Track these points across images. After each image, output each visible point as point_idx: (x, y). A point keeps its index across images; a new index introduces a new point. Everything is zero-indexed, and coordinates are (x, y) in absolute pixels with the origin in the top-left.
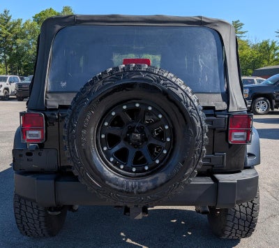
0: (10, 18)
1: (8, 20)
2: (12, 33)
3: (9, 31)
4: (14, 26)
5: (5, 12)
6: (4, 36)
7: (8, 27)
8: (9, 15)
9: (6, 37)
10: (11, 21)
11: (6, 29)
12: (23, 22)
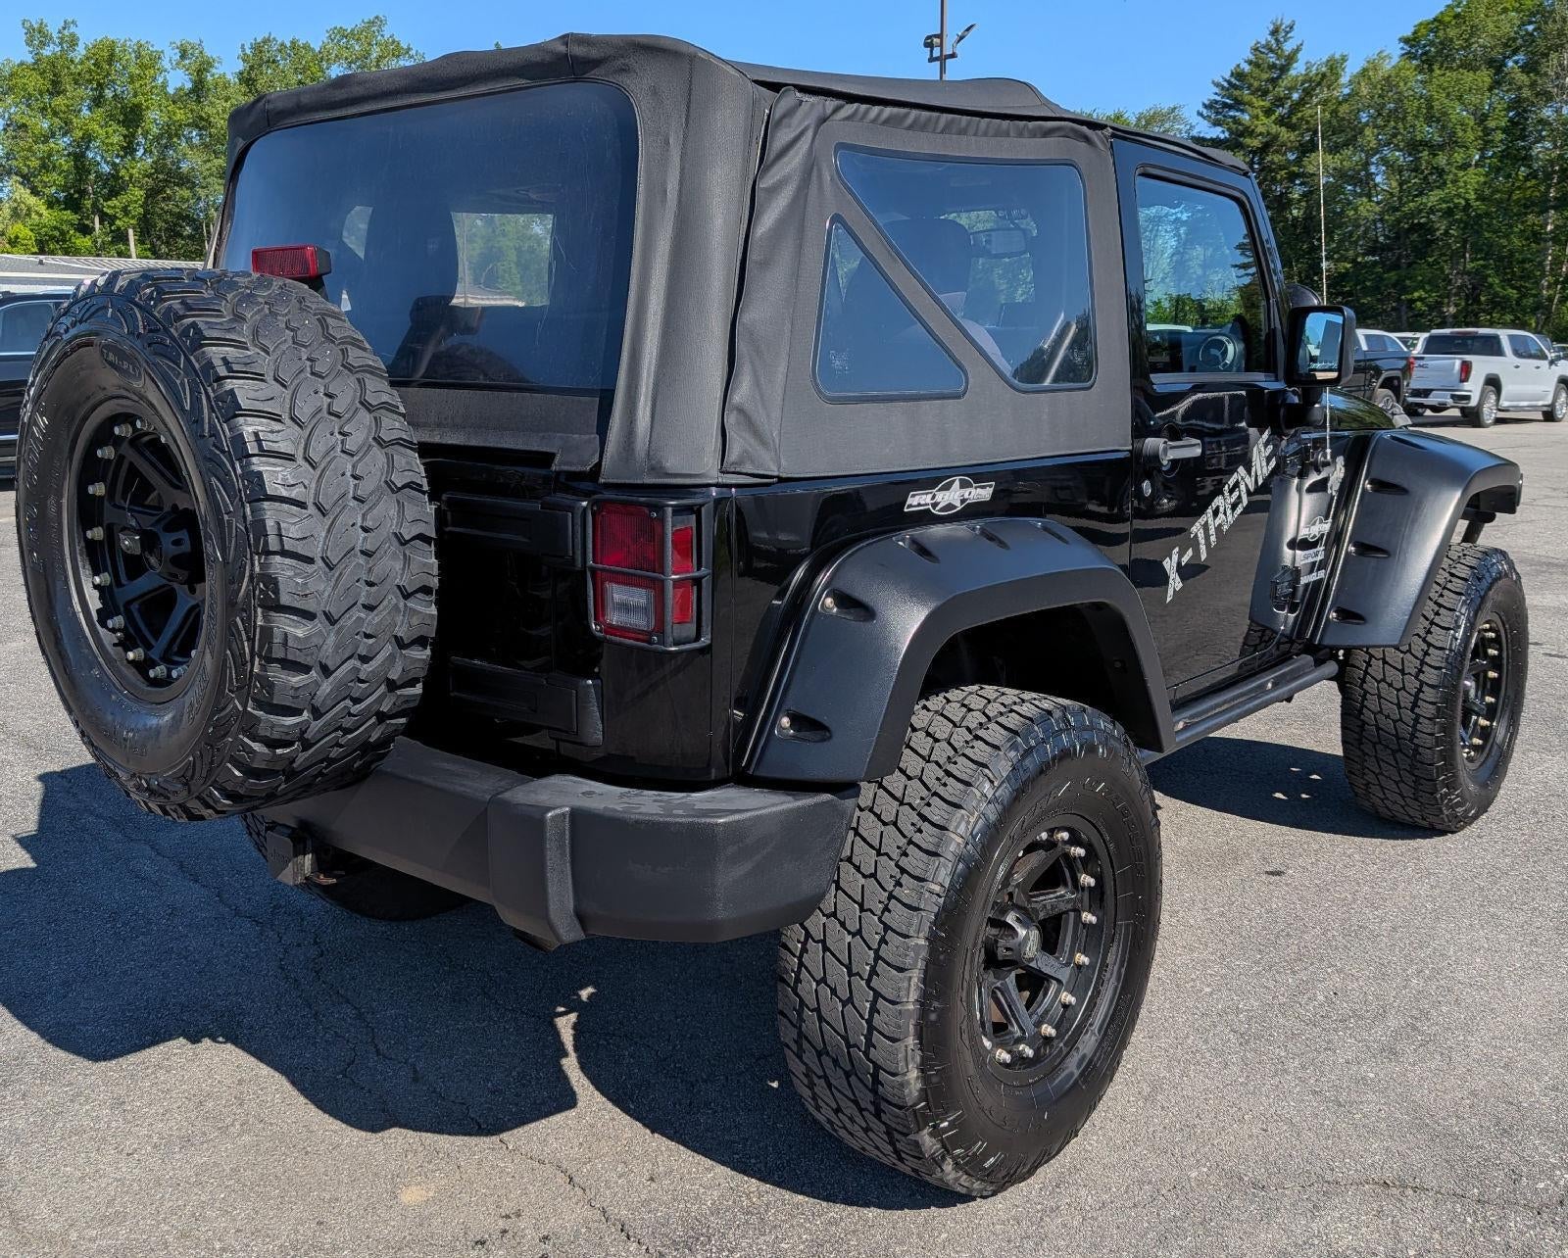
0: (1291, 58)
1: (1284, 69)
2: (1292, 127)
3: (1281, 121)
4: (1308, 93)
5: (1275, 32)
6: (1256, 143)
7: (1280, 101)
8: (1288, 47)
9: (1265, 149)
10: (1298, 69)
11: (1268, 112)
12: (1351, 69)
